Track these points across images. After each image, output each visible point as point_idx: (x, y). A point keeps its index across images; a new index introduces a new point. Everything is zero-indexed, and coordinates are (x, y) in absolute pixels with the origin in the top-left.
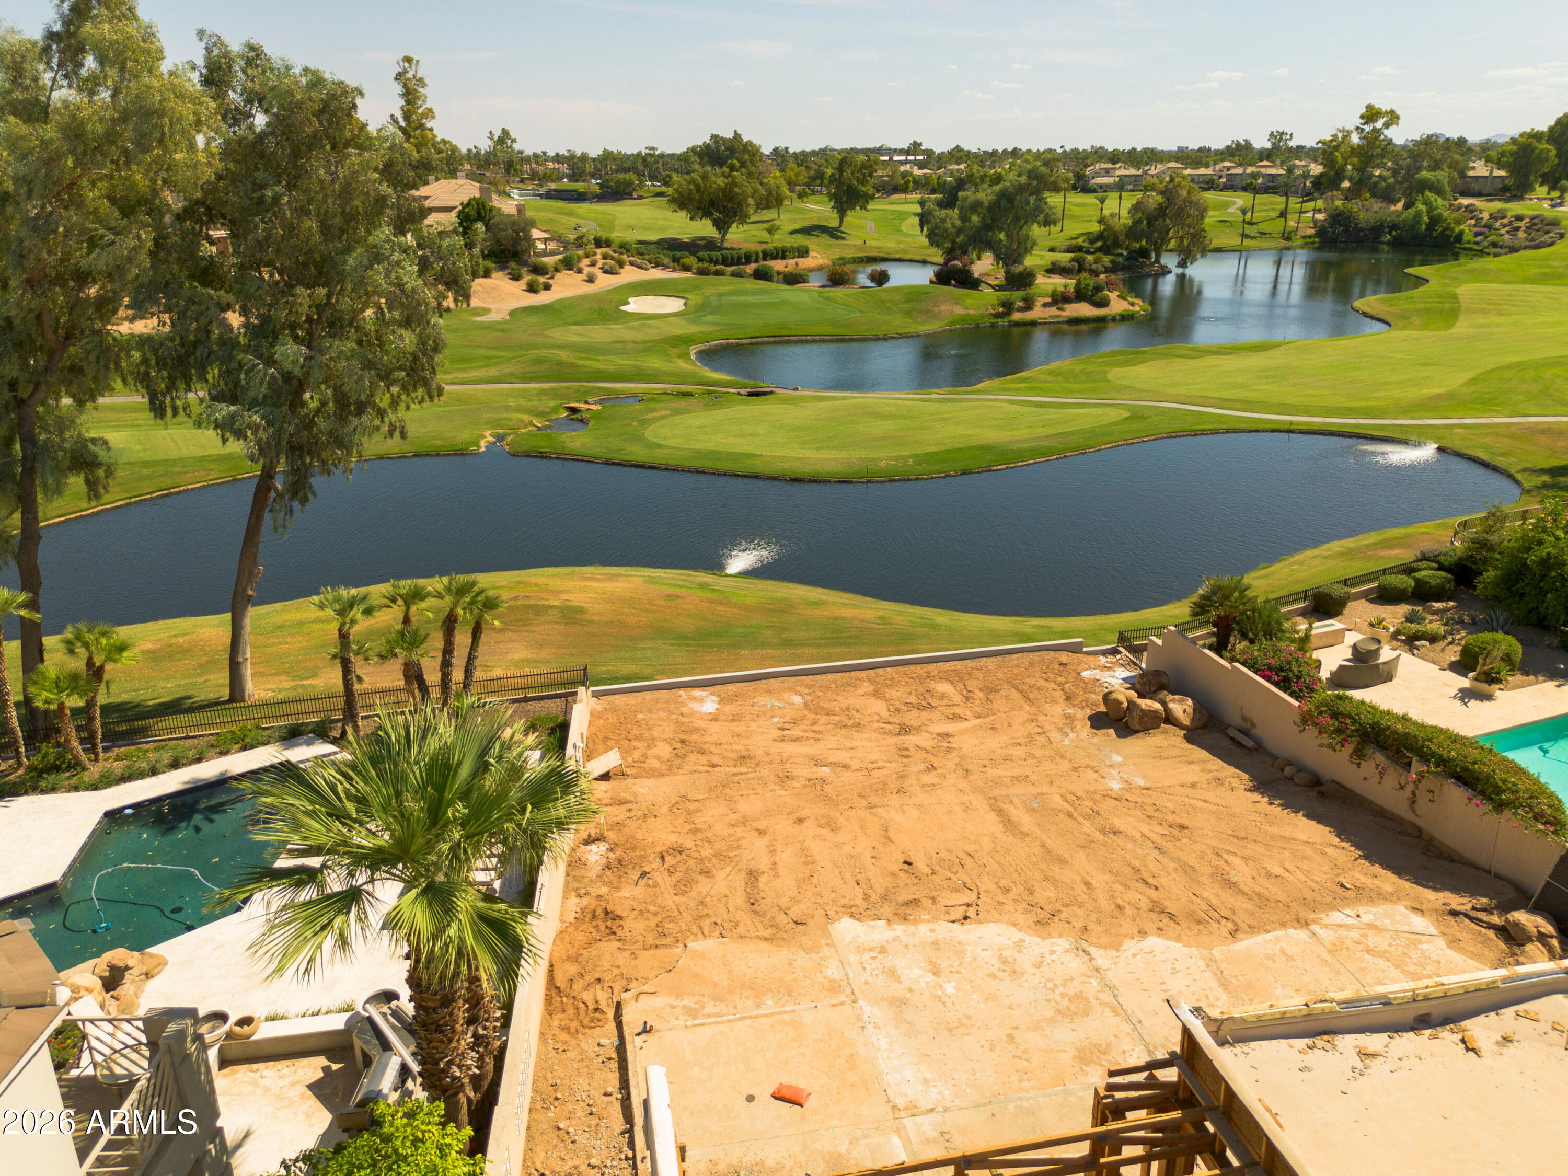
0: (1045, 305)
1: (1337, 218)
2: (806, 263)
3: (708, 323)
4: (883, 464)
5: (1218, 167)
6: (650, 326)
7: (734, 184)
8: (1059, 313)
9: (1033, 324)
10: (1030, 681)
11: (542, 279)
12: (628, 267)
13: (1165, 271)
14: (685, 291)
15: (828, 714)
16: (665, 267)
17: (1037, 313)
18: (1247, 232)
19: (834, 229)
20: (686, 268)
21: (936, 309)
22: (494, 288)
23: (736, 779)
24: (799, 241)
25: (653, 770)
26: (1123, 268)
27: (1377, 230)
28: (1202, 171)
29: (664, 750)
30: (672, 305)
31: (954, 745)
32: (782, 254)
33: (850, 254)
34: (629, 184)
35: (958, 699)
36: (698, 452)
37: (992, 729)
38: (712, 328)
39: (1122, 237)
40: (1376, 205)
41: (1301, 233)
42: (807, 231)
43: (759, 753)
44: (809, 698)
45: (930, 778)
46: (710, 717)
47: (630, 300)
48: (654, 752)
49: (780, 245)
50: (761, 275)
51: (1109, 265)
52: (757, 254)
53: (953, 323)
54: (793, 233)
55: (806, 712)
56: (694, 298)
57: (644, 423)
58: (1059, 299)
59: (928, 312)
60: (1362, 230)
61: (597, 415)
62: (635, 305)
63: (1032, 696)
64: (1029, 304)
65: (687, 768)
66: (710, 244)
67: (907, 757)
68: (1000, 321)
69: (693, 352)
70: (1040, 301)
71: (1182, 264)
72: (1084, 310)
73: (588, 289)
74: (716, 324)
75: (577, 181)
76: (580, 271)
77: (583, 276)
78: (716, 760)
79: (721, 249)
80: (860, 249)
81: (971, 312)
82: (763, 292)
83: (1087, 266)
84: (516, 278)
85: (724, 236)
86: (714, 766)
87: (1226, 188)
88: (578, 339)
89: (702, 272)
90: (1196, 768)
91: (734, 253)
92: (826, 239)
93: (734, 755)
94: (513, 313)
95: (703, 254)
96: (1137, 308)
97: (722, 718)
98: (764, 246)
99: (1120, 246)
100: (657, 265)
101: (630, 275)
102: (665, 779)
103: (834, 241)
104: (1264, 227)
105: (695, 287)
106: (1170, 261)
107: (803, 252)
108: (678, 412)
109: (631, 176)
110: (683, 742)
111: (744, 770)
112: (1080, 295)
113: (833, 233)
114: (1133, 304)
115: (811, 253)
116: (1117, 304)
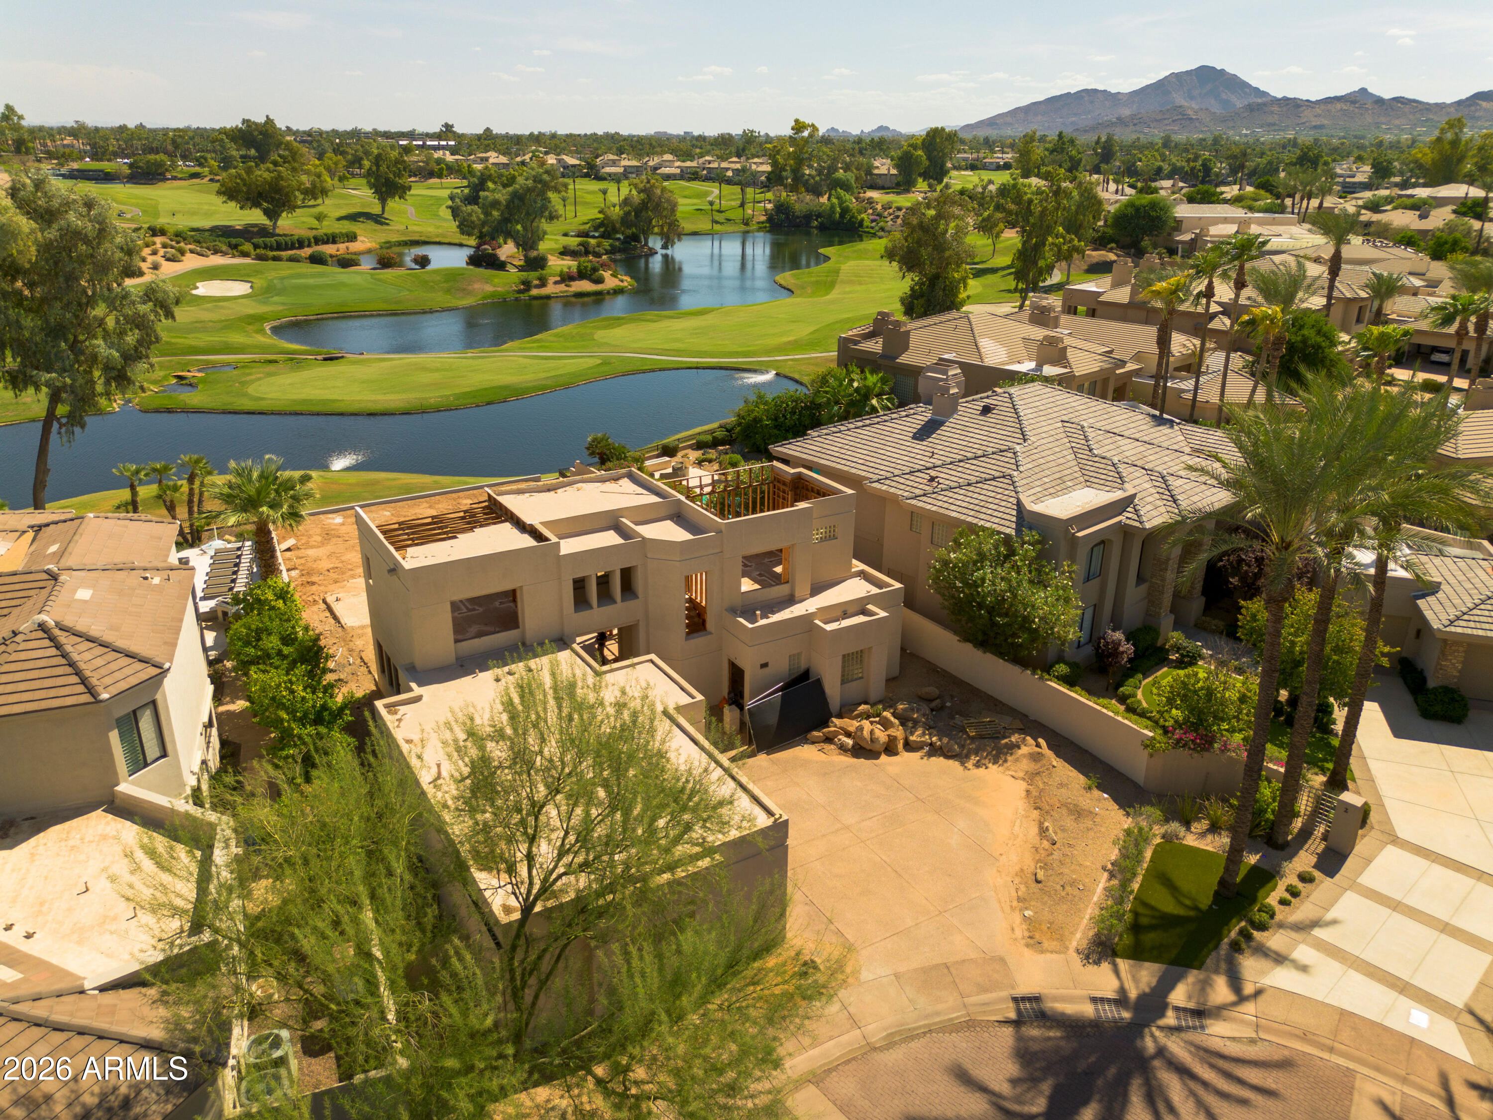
0: (556, 283)
1: (781, 208)
2: (355, 246)
3: (276, 303)
4: (432, 401)
5: (701, 161)
6: (223, 307)
7: (280, 177)
8: (567, 288)
9: (548, 297)
12: (189, 255)
13: (653, 252)
14: (249, 275)
15: (405, 517)
16: (225, 254)
17: (550, 289)
18: (717, 218)
19: (377, 215)
20: (245, 255)
21: (470, 288)
24: (346, 227)
25: (314, 545)
26: (620, 251)
27: (808, 217)
28: (688, 164)
29: (318, 538)
30: (239, 289)
32: (332, 239)
33: (394, 238)
34: (161, 164)
38: (281, 308)
39: (618, 226)
40: (808, 198)
41: (756, 220)
42: (353, 217)
44: (394, 512)
46: (340, 524)
47: (198, 284)
48: (312, 540)
49: (329, 231)
50: (316, 259)
51: (608, 248)
52: (309, 240)
53: (484, 298)
54: (339, 219)
55: (393, 517)
56: (259, 282)
57: (243, 384)
58: (566, 278)
59: (463, 290)
60: (798, 217)
61: (203, 381)
62: (204, 289)
64: (543, 283)
65: (332, 543)
66: (263, 231)
68: (522, 296)
69: (267, 327)
70: (551, 280)
71: (665, 247)
72: (585, 286)
73: (154, 276)
74: (283, 304)
75: (101, 160)
77: (148, 264)
78: (348, 539)
79: (273, 235)
80: (403, 233)
81: (499, 289)
82: (321, 275)
83: (591, 249)
85: (275, 223)
86: (346, 541)
87: (707, 179)
89: (260, 258)
91: (287, 239)
92: (371, 225)
95: (260, 241)
96: (626, 284)
98: (314, 233)
99: (617, 232)
100: (216, 252)
101: (191, 262)
102: (321, 548)
103: (379, 227)
104: (729, 215)
105: (257, 272)
106: (655, 243)
107: (351, 237)
108: (270, 375)
109: (161, 157)
110: (327, 534)
112: (582, 275)
113: (378, 219)
114: (622, 281)
115: (359, 238)
116: (610, 282)
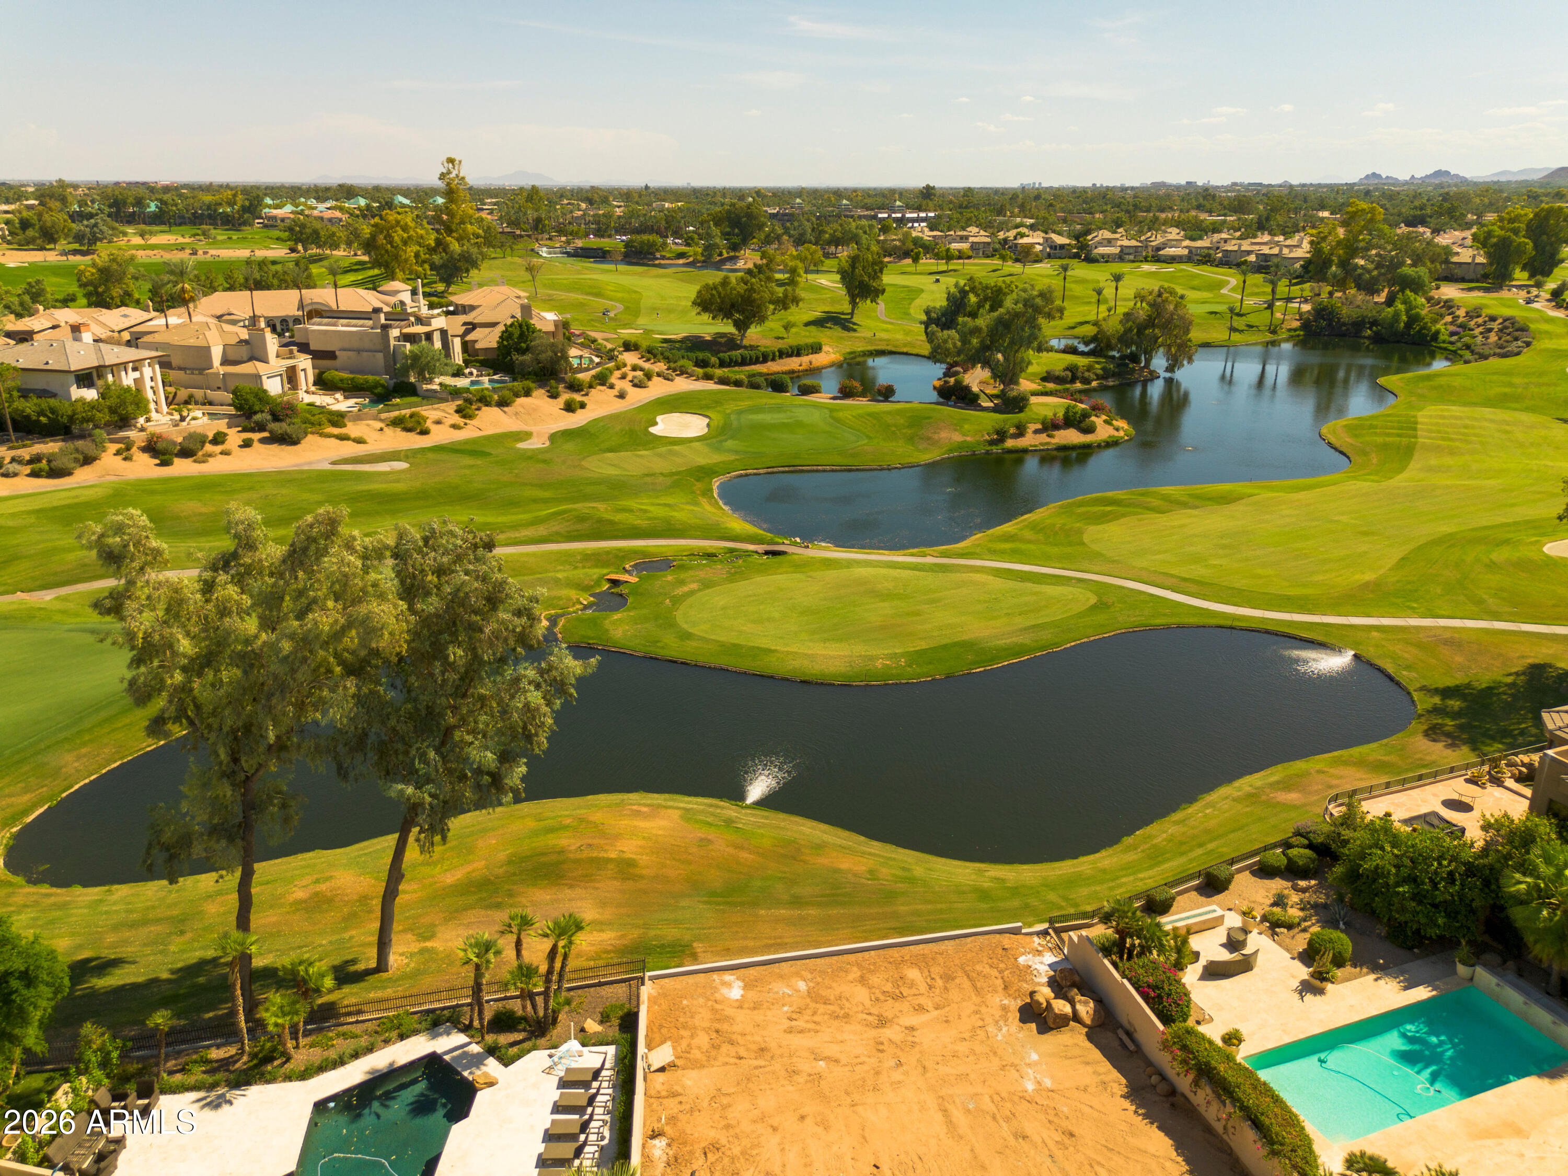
0: (1036, 432)
1: (1322, 312)
2: (819, 360)
3: (729, 451)
4: (879, 664)
5: (1216, 237)
6: (676, 454)
8: (1048, 440)
9: (1025, 451)
10: (978, 968)
11: (578, 397)
12: (656, 379)
13: (1154, 376)
14: (708, 407)
15: (825, 1003)
16: (690, 375)
17: (1029, 440)
18: (1235, 324)
19: (846, 320)
20: (709, 376)
21: (936, 437)
22: (535, 410)
23: (756, 1072)
24: (813, 334)
25: (696, 1061)
26: (1114, 375)
27: (1359, 325)
28: (1199, 244)
29: (703, 1040)
30: (697, 426)
31: (916, 1040)
32: (797, 352)
33: (860, 347)
34: (652, 245)
35: (923, 988)
36: (722, 645)
37: (947, 1021)
38: (733, 457)
39: (1114, 342)
40: (1360, 297)
41: (1286, 326)
42: (819, 323)
43: (773, 1045)
44: (811, 985)
45: (897, 1076)
46: (737, 1004)
47: (659, 419)
48: (695, 1042)
49: (795, 341)
50: (777, 384)
51: (1100, 370)
52: (774, 354)
53: (951, 451)
54: (807, 324)
55: (808, 1000)
56: (717, 418)
57: (675, 601)
58: (1050, 426)
59: (929, 439)
60: (1344, 324)
61: (634, 589)
62: (662, 426)
63: (979, 985)
64: (1021, 432)
65: (722, 1059)
66: (731, 343)
67: (882, 1051)
68: (995, 449)
69: (716, 484)
70: (1032, 427)
71: (1170, 369)
72: (1071, 436)
73: (619, 406)
74: (736, 452)
76: (612, 387)
77: (615, 392)
78: (742, 1052)
79: (739, 347)
80: (869, 341)
81: (968, 439)
82: (779, 408)
83: (1079, 374)
84: (554, 396)
85: (743, 335)
86: (741, 1058)
87: (1222, 263)
88: (612, 471)
89: (722, 380)
90: (1090, 1069)
91: (752, 353)
92: (838, 331)
93: (754, 1047)
94: (553, 437)
95: (725, 355)
96: (1122, 433)
97: (746, 1006)
98: (781, 343)
99: (1112, 349)
100: (683, 372)
101: (658, 389)
102: (704, 1071)
103: (846, 334)
104: (1252, 319)
105: (717, 402)
107: (816, 349)
108: (705, 584)
109: (654, 238)
110: (717, 1031)
111: (761, 1062)
112: (1068, 422)
113: (845, 324)
114: (1117, 430)
115: (825, 348)
116: (1103, 431)
